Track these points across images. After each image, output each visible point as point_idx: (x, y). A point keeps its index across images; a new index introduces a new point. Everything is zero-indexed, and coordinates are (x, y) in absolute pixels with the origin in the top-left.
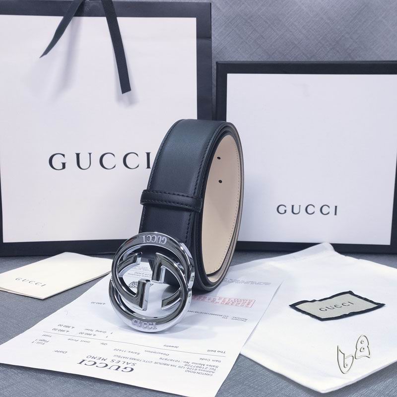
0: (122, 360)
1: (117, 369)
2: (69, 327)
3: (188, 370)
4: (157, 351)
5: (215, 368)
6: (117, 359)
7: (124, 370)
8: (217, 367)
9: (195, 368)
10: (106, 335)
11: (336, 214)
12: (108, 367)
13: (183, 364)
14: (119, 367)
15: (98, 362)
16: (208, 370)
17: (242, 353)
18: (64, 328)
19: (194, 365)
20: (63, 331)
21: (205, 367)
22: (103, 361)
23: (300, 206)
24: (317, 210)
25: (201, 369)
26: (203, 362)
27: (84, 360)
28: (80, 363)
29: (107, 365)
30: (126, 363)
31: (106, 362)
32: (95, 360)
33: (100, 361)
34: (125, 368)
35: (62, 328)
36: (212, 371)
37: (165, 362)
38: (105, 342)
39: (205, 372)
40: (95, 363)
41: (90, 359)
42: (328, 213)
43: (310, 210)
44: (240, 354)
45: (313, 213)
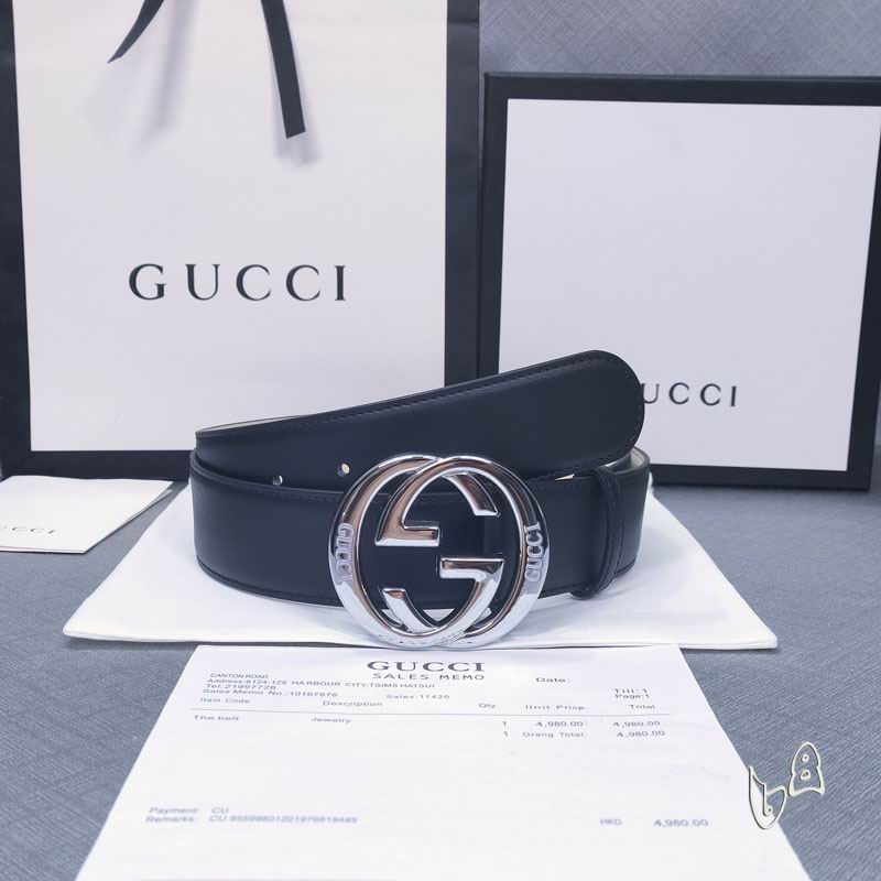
11: (733, 404)
45: (686, 401)
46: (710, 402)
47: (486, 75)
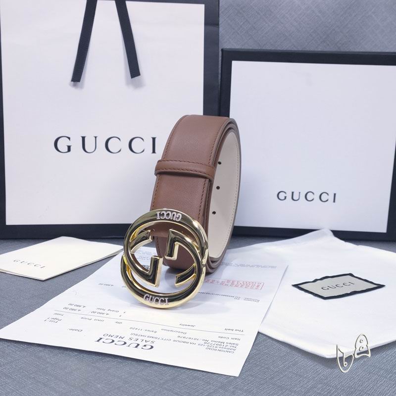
0: (140, 338)
1: (136, 347)
2: (80, 306)
3: (209, 347)
4: (174, 329)
5: (235, 346)
6: (135, 337)
7: (144, 347)
8: (237, 345)
9: (215, 346)
10: (118, 314)
11: (334, 201)
12: (127, 344)
13: (203, 342)
14: (138, 345)
15: (116, 340)
16: (228, 347)
17: (260, 331)
18: (74, 308)
19: (214, 343)
20: (74, 310)
21: (225, 344)
22: (121, 339)
23: (300, 193)
24: (317, 197)
25: (222, 346)
26: (222, 340)
27: (101, 339)
28: (98, 341)
29: (125, 343)
30: (144, 341)
31: (124, 340)
32: (113, 338)
33: (118, 339)
34: (145, 346)
35: (73, 307)
36: (233, 348)
37: (183, 340)
38: (119, 321)
39: (226, 350)
40: (113, 341)
41: (107, 337)
42: (327, 200)
43: (310, 196)
44: (258, 332)
45: (313, 200)
46: (323, 200)
47: (222, 50)
